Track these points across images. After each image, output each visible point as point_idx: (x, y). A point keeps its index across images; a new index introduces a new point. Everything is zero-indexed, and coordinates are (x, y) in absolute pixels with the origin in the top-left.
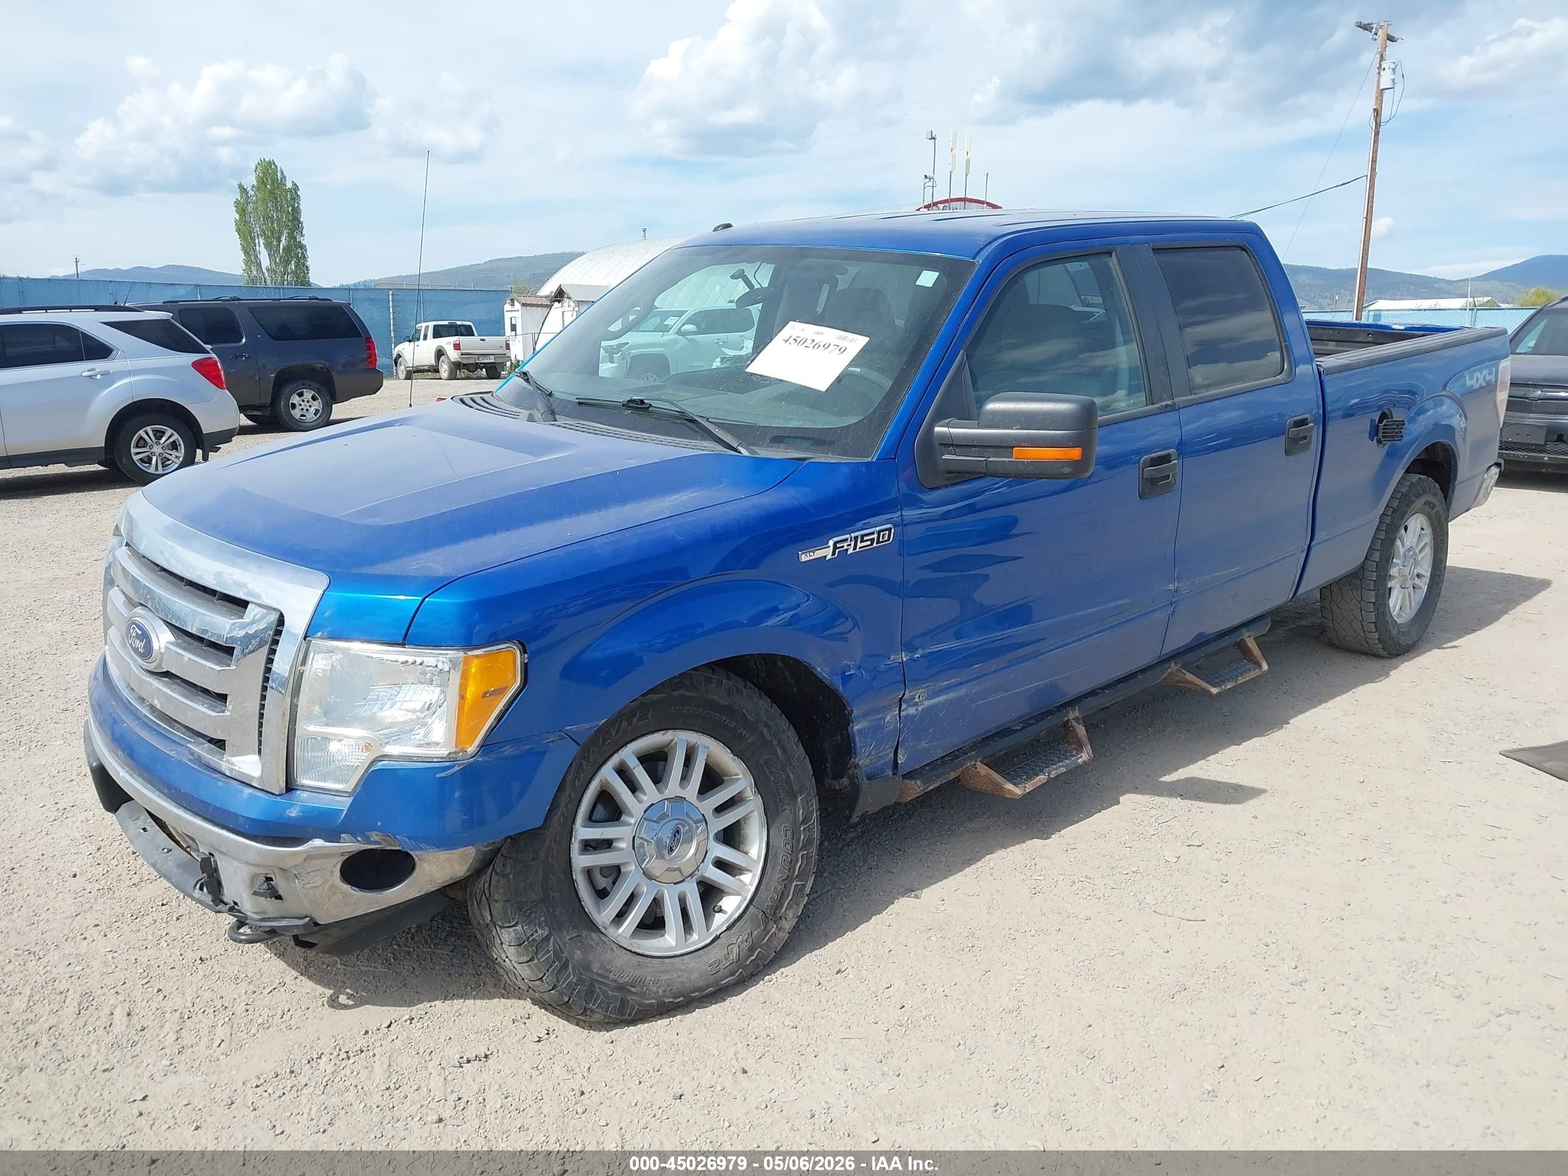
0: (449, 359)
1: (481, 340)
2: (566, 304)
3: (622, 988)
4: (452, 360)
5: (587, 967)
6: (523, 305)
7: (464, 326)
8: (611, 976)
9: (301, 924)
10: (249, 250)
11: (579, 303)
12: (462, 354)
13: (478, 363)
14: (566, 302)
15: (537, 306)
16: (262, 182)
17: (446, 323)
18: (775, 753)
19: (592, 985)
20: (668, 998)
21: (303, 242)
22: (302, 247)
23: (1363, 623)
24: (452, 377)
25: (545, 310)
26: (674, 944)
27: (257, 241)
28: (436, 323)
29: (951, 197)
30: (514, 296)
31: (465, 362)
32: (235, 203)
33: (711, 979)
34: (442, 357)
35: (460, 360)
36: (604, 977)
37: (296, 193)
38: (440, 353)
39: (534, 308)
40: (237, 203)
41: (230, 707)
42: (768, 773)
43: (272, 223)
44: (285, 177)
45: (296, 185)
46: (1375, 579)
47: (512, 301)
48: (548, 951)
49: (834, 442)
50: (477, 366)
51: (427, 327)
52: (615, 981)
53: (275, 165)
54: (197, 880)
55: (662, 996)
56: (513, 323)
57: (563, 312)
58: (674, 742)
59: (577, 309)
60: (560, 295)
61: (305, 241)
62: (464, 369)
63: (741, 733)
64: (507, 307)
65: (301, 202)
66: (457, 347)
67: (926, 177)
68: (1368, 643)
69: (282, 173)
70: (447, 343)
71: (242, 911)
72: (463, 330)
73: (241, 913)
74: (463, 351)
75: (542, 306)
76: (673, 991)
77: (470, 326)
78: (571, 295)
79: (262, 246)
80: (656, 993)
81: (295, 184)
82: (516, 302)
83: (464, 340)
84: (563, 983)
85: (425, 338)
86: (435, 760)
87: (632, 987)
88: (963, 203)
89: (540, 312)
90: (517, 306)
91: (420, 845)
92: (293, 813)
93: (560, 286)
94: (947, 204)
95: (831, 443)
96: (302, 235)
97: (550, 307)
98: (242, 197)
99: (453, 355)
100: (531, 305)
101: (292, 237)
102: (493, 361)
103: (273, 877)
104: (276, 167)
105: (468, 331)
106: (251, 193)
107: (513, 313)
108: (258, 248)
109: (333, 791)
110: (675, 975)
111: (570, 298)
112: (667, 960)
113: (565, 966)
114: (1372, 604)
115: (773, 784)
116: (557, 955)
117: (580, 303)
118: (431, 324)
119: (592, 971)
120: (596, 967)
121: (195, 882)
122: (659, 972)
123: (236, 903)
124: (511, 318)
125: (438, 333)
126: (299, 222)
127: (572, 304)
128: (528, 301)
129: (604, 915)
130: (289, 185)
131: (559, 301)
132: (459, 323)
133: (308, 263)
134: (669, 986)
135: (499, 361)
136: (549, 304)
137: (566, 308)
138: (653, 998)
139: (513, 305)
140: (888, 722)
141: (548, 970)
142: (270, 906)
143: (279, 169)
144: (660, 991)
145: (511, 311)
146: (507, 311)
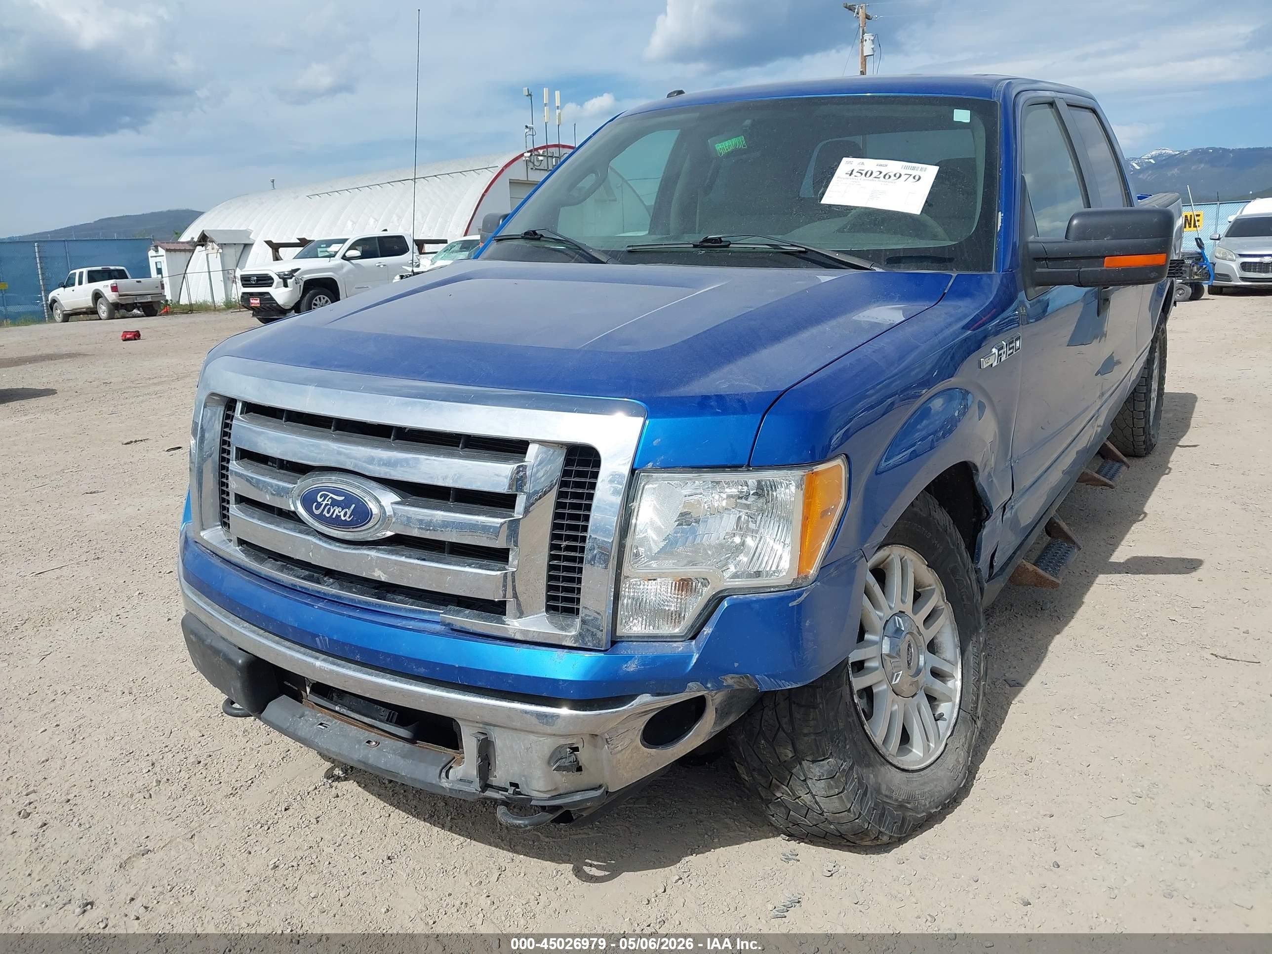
0: (107, 300)
1: (138, 282)
2: (209, 247)
3: (901, 806)
4: (111, 302)
5: (879, 791)
6: (167, 250)
7: (117, 270)
8: (894, 796)
9: (599, 794)
11: (222, 246)
12: (120, 296)
13: (136, 303)
14: (210, 246)
15: (180, 250)
17: (99, 268)
19: (884, 808)
20: (933, 808)
23: (1134, 429)
24: (111, 317)
25: (188, 254)
26: (922, 755)
28: (90, 269)
29: (548, 144)
30: (158, 243)
31: (123, 302)
34: (100, 300)
35: (118, 301)
36: (890, 798)
38: (97, 296)
39: (178, 253)
41: (516, 562)
42: (954, 581)
46: (1145, 391)
47: (156, 247)
48: (853, 780)
49: (953, 259)
50: (134, 306)
51: (81, 274)
52: (897, 800)
54: (441, 768)
55: (929, 808)
56: (159, 267)
57: (207, 255)
58: (890, 558)
59: (221, 251)
60: (204, 240)
62: (120, 309)
63: (934, 544)
64: (151, 253)
66: (114, 289)
67: (527, 127)
68: (1134, 446)
70: (104, 286)
71: (522, 793)
72: (116, 273)
73: (522, 795)
74: (121, 293)
75: (185, 250)
76: (935, 801)
77: (123, 270)
78: (214, 238)
80: (924, 806)
82: (159, 248)
83: (120, 282)
84: (865, 809)
85: (80, 283)
86: (772, 589)
87: (909, 803)
88: (557, 149)
89: (183, 256)
90: (162, 251)
91: (780, 683)
92: (631, 667)
93: (203, 231)
94: (545, 150)
95: (951, 260)
97: (193, 251)
99: (111, 296)
100: (175, 250)
102: (150, 300)
103: (580, 746)
105: (121, 275)
107: (157, 258)
109: (667, 637)
110: (932, 785)
111: (213, 242)
112: (922, 772)
113: (865, 794)
114: (1142, 413)
115: (958, 590)
116: (860, 783)
117: (224, 246)
118: (85, 271)
119: (882, 794)
120: (884, 789)
121: (438, 771)
122: (921, 785)
123: (516, 785)
124: (156, 263)
125: (93, 277)
127: (216, 247)
128: (172, 247)
129: (879, 735)
131: (203, 246)
132: (112, 268)
134: (931, 797)
135: (156, 300)
136: (191, 248)
137: (210, 251)
138: (923, 811)
139: (157, 251)
141: (854, 800)
142: (564, 781)
145: (156, 257)
146: (152, 257)
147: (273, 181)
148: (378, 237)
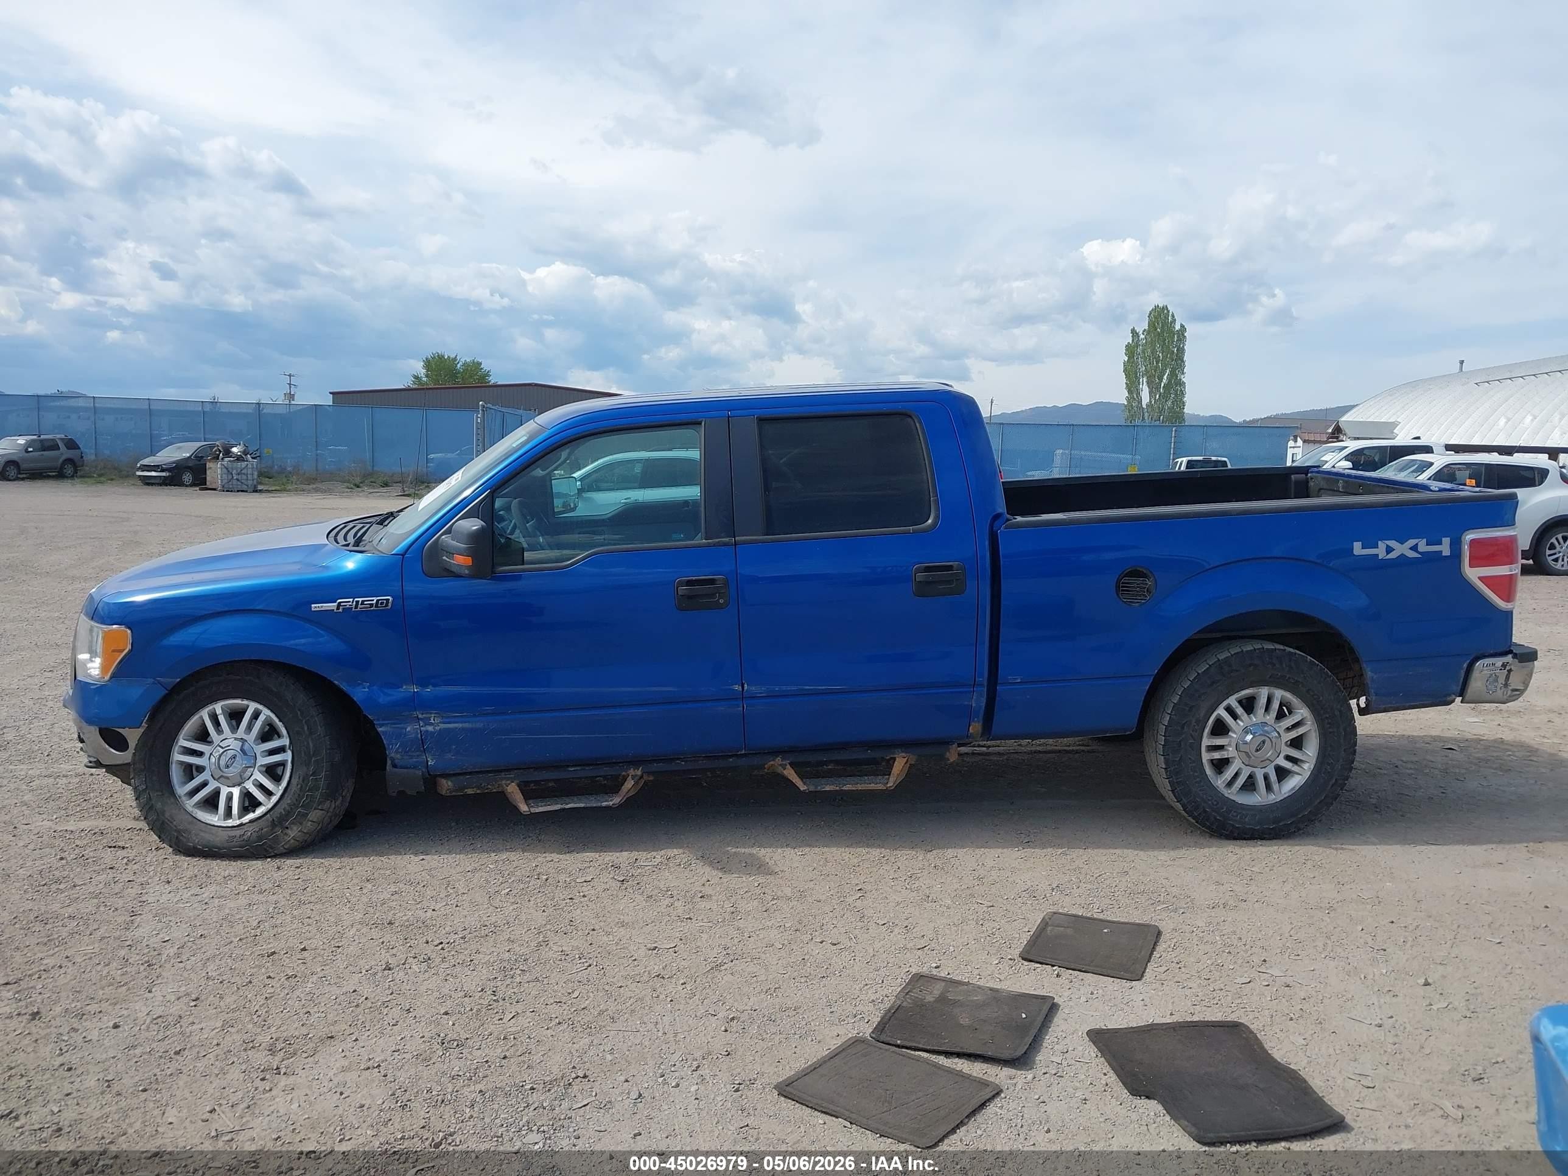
5: (163, 812)
6: (1304, 441)
10: (1132, 387)
15: (1317, 442)
16: (1152, 325)
18: (303, 728)
21: (1184, 380)
22: (1181, 384)
25: (1323, 446)
26: (217, 820)
27: (1141, 380)
30: (1299, 433)
32: (1126, 346)
33: (226, 845)
36: (171, 822)
37: (1183, 335)
39: (1314, 444)
40: (1128, 347)
43: (1157, 363)
44: (1175, 320)
45: (1184, 327)
47: (1296, 437)
53: (1167, 309)
56: (1294, 459)
58: (247, 707)
60: (1337, 432)
61: (1185, 379)
64: (1291, 443)
65: (1186, 343)
69: (1173, 316)
75: (1320, 442)
78: (1347, 431)
79: (1145, 383)
81: (1182, 326)
82: (1299, 439)
90: (1300, 442)
93: (1338, 423)
96: (1183, 373)
98: (1133, 341)
100: (1311, 442)
101: (1173, 374)
104: (1168, 311)
106: (1142, 336)
107: (1295, 450)
108: (1141, 386)
111: (1345, 434)
112: (209, 826)
120: (167, 815)
124: (1293, 454)
126: (1183, 361)
128: (1309, 437)
129: (182, 790)
130: (1178, 327)
131: (1336, 437)
133: (1185, 399)
136: (1327, 440)
139: (1296, 441)
140: (409, 732)
143: (1171, 313)
144: (197, 841)
145: (1294, 447)
146: (1291, 447)
147: (1462, 362)
148: (1391, 446)
